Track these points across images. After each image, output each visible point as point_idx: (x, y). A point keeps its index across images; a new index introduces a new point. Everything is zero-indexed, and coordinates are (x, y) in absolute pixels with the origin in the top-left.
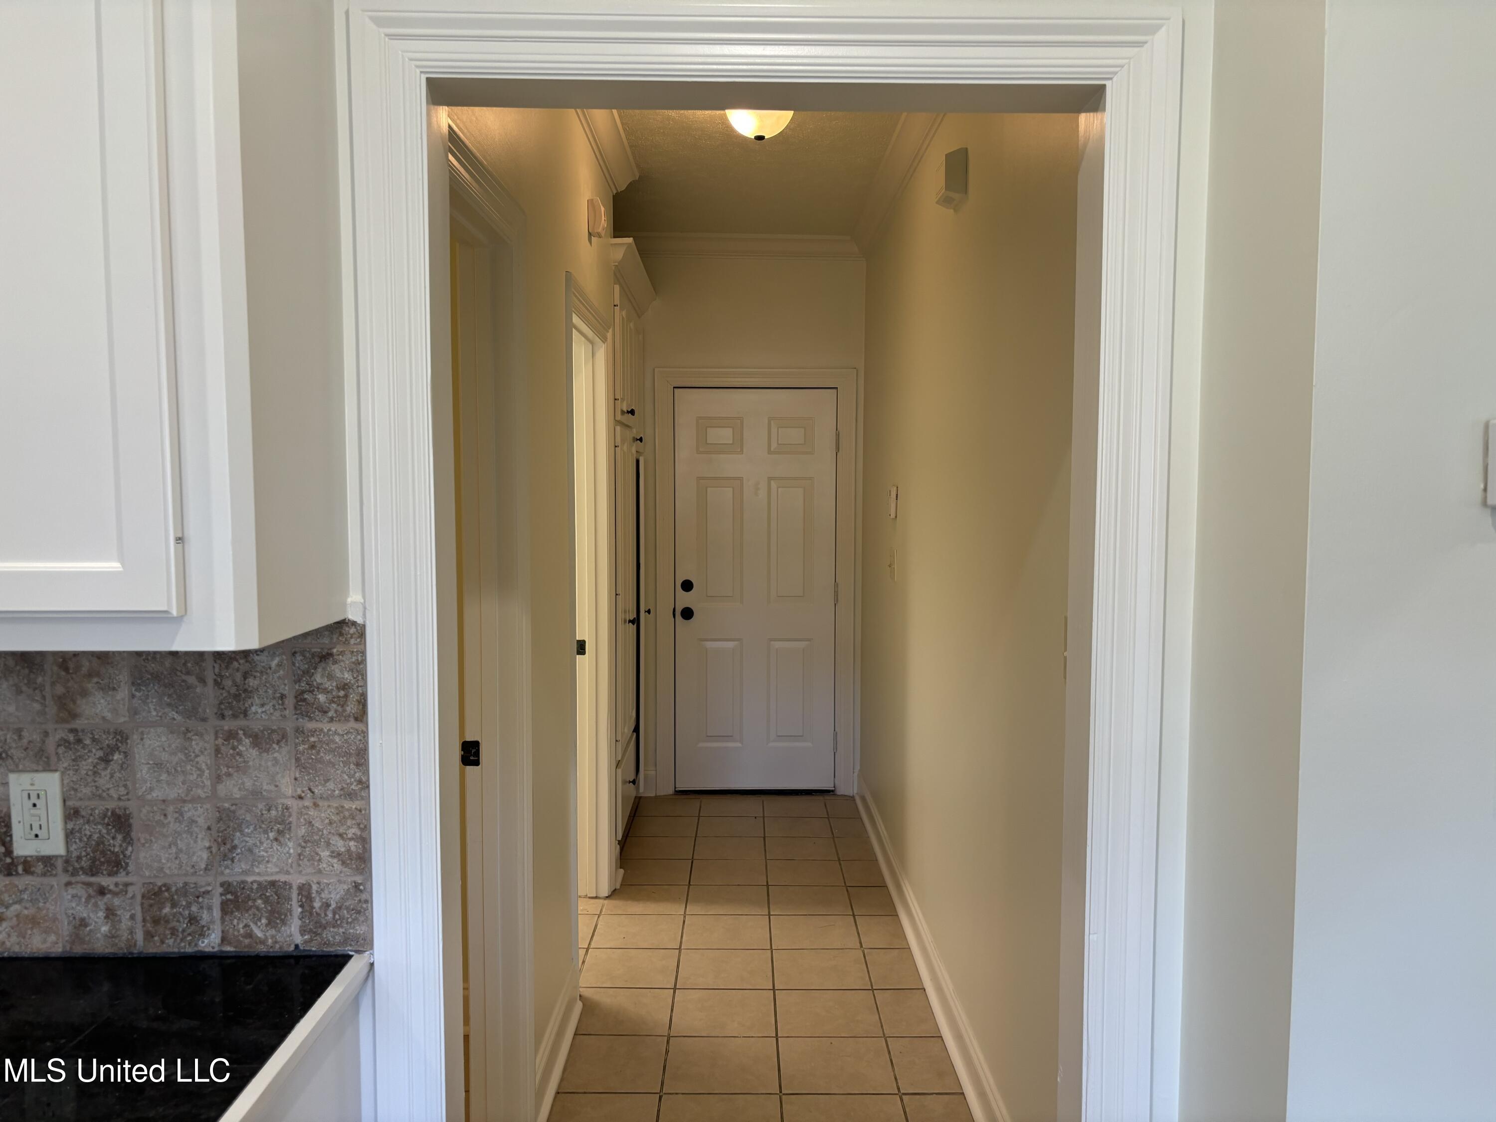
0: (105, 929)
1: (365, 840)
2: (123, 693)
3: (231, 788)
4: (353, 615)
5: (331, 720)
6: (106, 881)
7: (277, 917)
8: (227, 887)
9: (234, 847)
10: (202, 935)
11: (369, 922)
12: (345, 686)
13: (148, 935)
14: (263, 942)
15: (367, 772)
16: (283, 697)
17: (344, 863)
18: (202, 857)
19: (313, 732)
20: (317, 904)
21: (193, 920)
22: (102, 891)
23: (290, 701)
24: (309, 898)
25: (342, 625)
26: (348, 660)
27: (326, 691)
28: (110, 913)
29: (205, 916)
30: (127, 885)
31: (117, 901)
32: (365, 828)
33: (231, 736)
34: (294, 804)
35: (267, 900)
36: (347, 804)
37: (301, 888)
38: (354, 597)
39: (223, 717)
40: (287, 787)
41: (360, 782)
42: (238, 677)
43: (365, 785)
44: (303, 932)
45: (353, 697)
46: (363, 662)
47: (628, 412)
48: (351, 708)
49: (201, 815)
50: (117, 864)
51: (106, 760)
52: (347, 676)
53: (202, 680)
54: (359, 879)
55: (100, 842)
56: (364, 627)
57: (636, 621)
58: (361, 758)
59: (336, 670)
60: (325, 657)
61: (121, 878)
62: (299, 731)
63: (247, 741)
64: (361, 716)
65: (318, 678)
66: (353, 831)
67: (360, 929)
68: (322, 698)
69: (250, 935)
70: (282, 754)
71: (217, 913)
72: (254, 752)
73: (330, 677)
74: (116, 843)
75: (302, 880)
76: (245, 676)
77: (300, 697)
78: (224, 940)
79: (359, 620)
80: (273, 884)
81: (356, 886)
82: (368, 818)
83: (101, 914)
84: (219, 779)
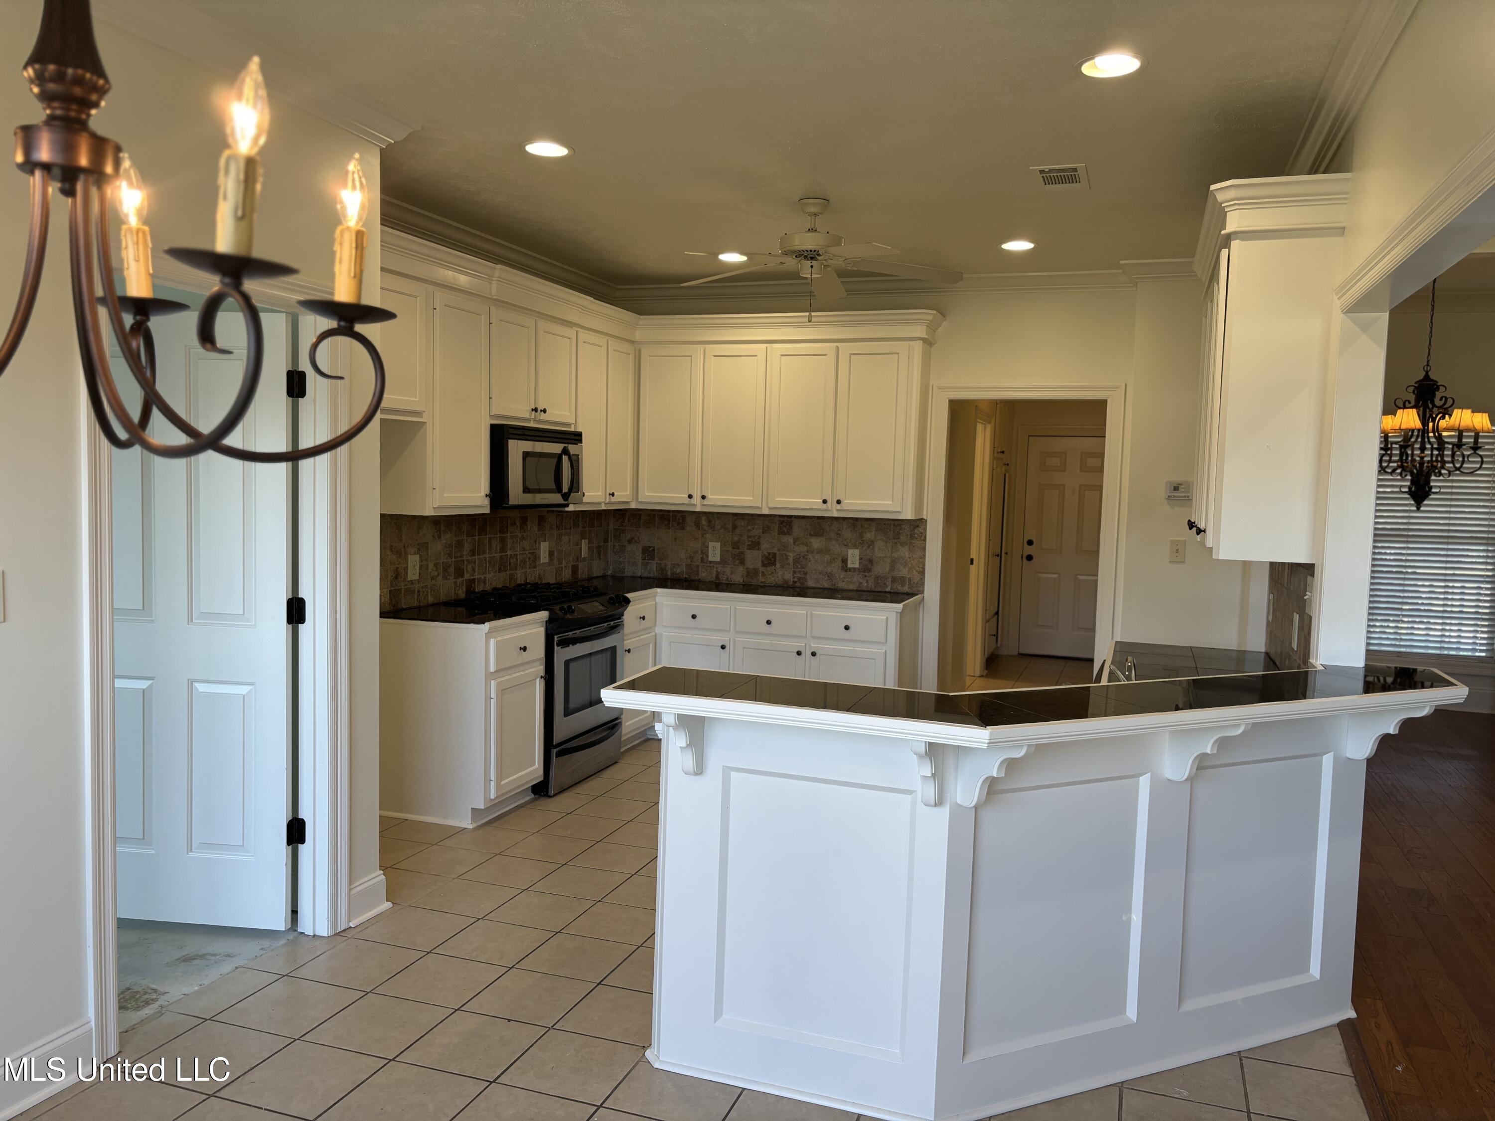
0: (866, 585)
1: (924, 569)
2: (873, 533)
3: (895, 555)
4: (925, 517)
5: (918, 541)
6: (867, 574)
7: (903, 585)
8: (893, 577)
9: (895, 568)
10: (887, 587)
11: (924, 587)
12: (921, 533)
13: (875, 587)
14: (900, 590)
15: (925, 553)
16: (907, 535)
17: (918, 573)
18: (887, 570)
19: (914, 543)
20: (912, 582)
21: (885, 584)
22: (866, 576)
23: (909, 536)
24: (911, 580)
25: (921, 519)
26: (923, 527)
27: (917, 534)
28: (867, 581)
29: (888, 583)
30: (871, 575)
31: (869, 579)
32: (924, 565)
33: (896, 543)
34: (908, 559)
35: (901, 581)
36: (921, 560)
37: (909, 578)
38: (925, 513)
39: (894, 539)
40: (907, 554)
41: (923, 555)
42: (898, 530)
43: (925, 556)
44: (909, 588)
45: (923, 535)
46: (926, 528)
47: (1001, 452)
48: (923, 538)
49: (888, 560)
50: (869, 570)
51: (869, 547)
52: (922, 531)
53: (890, 530)
54: (922, 577)
55: (866, 565)
56: (927, 520)
57: (999, 556)
58: (924, 549)
59: (920, 529)
60: (918, 526)
61: (870, 574)
62: (910, 543)
63: (899, 545)
64: (925, 540)
65: (916, 531)
66: (921, 566)
67: (921, 589)
68: (916, 535)
69: (897, 588)
70: (907, 547)
71: (890, 582)
72: (901, 547)
73: (919, 531)
74: (869, 566)
75: (909, 577)
76: (900, 530)
77: (911, 535)
78: (891, 589)
79: (926, 519)
80: (903, 577)
81: (921, 579)
82: (925, 563)
83: (865, 581)
84: (892, 552)
